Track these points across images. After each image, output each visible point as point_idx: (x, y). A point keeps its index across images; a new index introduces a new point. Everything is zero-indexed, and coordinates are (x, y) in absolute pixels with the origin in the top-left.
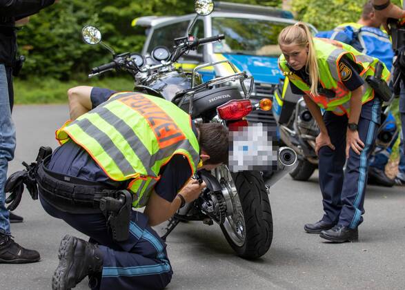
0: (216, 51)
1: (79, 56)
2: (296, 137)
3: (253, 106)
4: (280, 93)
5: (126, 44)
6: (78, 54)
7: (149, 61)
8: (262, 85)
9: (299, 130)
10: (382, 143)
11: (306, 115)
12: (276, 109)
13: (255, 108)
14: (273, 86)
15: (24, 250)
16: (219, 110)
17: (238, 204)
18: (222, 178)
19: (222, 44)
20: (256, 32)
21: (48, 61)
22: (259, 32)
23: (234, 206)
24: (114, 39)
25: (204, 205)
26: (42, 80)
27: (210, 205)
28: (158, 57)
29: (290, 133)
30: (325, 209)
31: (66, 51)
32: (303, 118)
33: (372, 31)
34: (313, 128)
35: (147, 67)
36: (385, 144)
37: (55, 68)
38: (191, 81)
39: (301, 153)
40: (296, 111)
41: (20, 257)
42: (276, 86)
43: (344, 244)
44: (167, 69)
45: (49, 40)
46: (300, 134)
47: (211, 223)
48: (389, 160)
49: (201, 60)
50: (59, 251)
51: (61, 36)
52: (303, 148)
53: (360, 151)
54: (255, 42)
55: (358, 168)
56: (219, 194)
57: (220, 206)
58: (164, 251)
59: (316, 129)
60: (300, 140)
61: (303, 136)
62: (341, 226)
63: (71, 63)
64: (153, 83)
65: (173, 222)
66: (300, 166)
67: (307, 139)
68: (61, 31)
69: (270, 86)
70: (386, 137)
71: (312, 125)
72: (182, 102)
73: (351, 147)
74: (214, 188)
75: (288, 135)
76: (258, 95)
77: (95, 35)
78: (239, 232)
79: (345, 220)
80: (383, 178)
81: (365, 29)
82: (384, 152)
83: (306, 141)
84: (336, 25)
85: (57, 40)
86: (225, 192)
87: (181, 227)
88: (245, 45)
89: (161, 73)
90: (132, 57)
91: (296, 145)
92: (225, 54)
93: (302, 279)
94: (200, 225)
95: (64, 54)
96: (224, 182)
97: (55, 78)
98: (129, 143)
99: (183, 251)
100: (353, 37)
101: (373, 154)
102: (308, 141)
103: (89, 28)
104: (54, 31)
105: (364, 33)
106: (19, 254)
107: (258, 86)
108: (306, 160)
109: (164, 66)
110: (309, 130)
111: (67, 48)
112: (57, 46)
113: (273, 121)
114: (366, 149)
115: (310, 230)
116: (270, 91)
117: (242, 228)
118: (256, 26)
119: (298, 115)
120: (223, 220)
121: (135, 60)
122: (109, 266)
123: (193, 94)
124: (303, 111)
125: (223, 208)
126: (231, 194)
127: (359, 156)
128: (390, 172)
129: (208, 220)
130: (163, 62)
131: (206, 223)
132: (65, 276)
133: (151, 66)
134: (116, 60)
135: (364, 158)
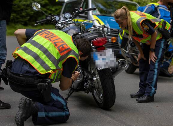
0: (93, 14)
1: (32, 15)
2: (128, 54)
3: (108, 40)
4: (122, 34)
5: (53, 9)
6: (32, 14)
7: (62, 19)
8: (114, 30)
9: (129, 51)
10: (167, 58)
11: (133, 44)
12: (119, 41)
13: (109, 41)
14: (119, 30)
15: (3, 103)
16: (93, 42)
17: (100, 84)
18: (93, 72)
19: (96, 11)
20: (112, 6)
21: (18, 16)
22: (113, 6)
23: (98, 85)
24: (48, 7)
25: (85, 84)
26: (15, 25)
27: (87, 84)
28: (66, 17)
29: (125, 52)
30: (140, 87)
31: (26, 12)
32: (131, 45)
33: (163, 6)
34: (136, 50)
35: (61, 21)
36: (168, 58)
37: (21, 20)
38: (80, 28)
39: (130, 61)
40: (128, 42)
41: (1, 106)
42: (120, 31)
43: (148, 103)
44: (70, 22)
45: (19, 7)
46: (130, 52)
47: (88, 93)
48: (170, 65)
49: (86, 18)
50: (19, 104)
51: (24, 5)
52: (131, 59)
53: (155, 61)
54: (111, 10)
55: (154, 69)
56: (92, 80)
57: (92, 85)
58: (66, 105)
59: (137, 50)
60: (130, 55)
61: (131, 53)
62: (146, 96)
63: (28, 18)
64: (63, 29)
65: (71, 92)
66: (129, 67)
67: (133, 55)
68: (25, 3)
69: (117, 30)
70: (169, 55)
71: (136, 48)
72: (76, 37)
73: (151, 60)
74: (90, 77)
75: (125, 53)
76: (112, 34)
77: (38, 7)
78: (101, 97)
79: (147, 93)
80: (167, 73)
81: (160, 6)
82: (168, 61)
83: (132, 55)
84: (148, 3)
85: (23, 7)
86: (95, 79)
87: (75, 94)
88: (107, 12)
89: (67, 24)
90: (54, 17)
91: (128, 57)
92: (97, 15)
93: (128, 119)
94: (83, 93)
95: (26, 13)
96: (94, 75)
97: (21, 24)
98: (46, 55)
99: (75, 105)
100: (155, 9)
101: (163, 62)
102: (134, 56)
103: (35, 3)
104: (21, 3)
105: (160, 8)
106: (1, 105)
107: (112, 30)
108: (132, 64)
109: (69, 21)
110: (134, 51)
111: (27, 11)
112: (22, 10)
113: (118, 46)
114: (158, 60)
115: (133, 96)
116: (117, 33)
117: (102, 95)
118: (112, 3)
119: (129, 44)
120: (93, 91)
121: (56, 18)
122: (41, 112)
123: (81, 34)
124: (132, 42)
125: (93, 86)
126: (97, 79)
127: (155, 63)
128: (170, 70)
129: (87, 91)
130: (68, 19)
131: (86, 92)
132: (21, 116)
133: (63, 21)
134: (47, 18)
135: (157, 64)
